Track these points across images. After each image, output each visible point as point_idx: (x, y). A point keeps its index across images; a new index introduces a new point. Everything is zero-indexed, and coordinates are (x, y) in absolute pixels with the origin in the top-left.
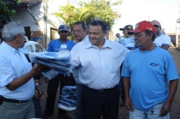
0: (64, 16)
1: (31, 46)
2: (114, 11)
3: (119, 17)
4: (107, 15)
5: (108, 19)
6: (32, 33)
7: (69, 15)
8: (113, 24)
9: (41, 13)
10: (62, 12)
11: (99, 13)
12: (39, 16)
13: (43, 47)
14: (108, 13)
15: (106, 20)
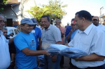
0: (33, 13)
1: (13, 30)
2: (63, 10)
3: (66, 14)
4: (59, 13)
5: (59, 15)
6: (14, 23)
7: (37, 12)
8: (62, 18)
9: (19, 10)
10: (32, 10)
11: (54, 12)
12: (18, 12)
13: (20, 31)
14: (59, 11)
15: (58, 16)
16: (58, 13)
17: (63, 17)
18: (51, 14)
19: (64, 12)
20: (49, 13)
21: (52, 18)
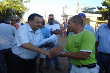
2: (25, 6)
3: (28, 10)
5: (21, 10)
11: (15, 6)
14: (21, 7)
15: (19, 11)
16: (19, 8)
17: (25, 13)
18: (11, 8)
19: (26, 8)
20: (9, 8)
21: (12, 13)
